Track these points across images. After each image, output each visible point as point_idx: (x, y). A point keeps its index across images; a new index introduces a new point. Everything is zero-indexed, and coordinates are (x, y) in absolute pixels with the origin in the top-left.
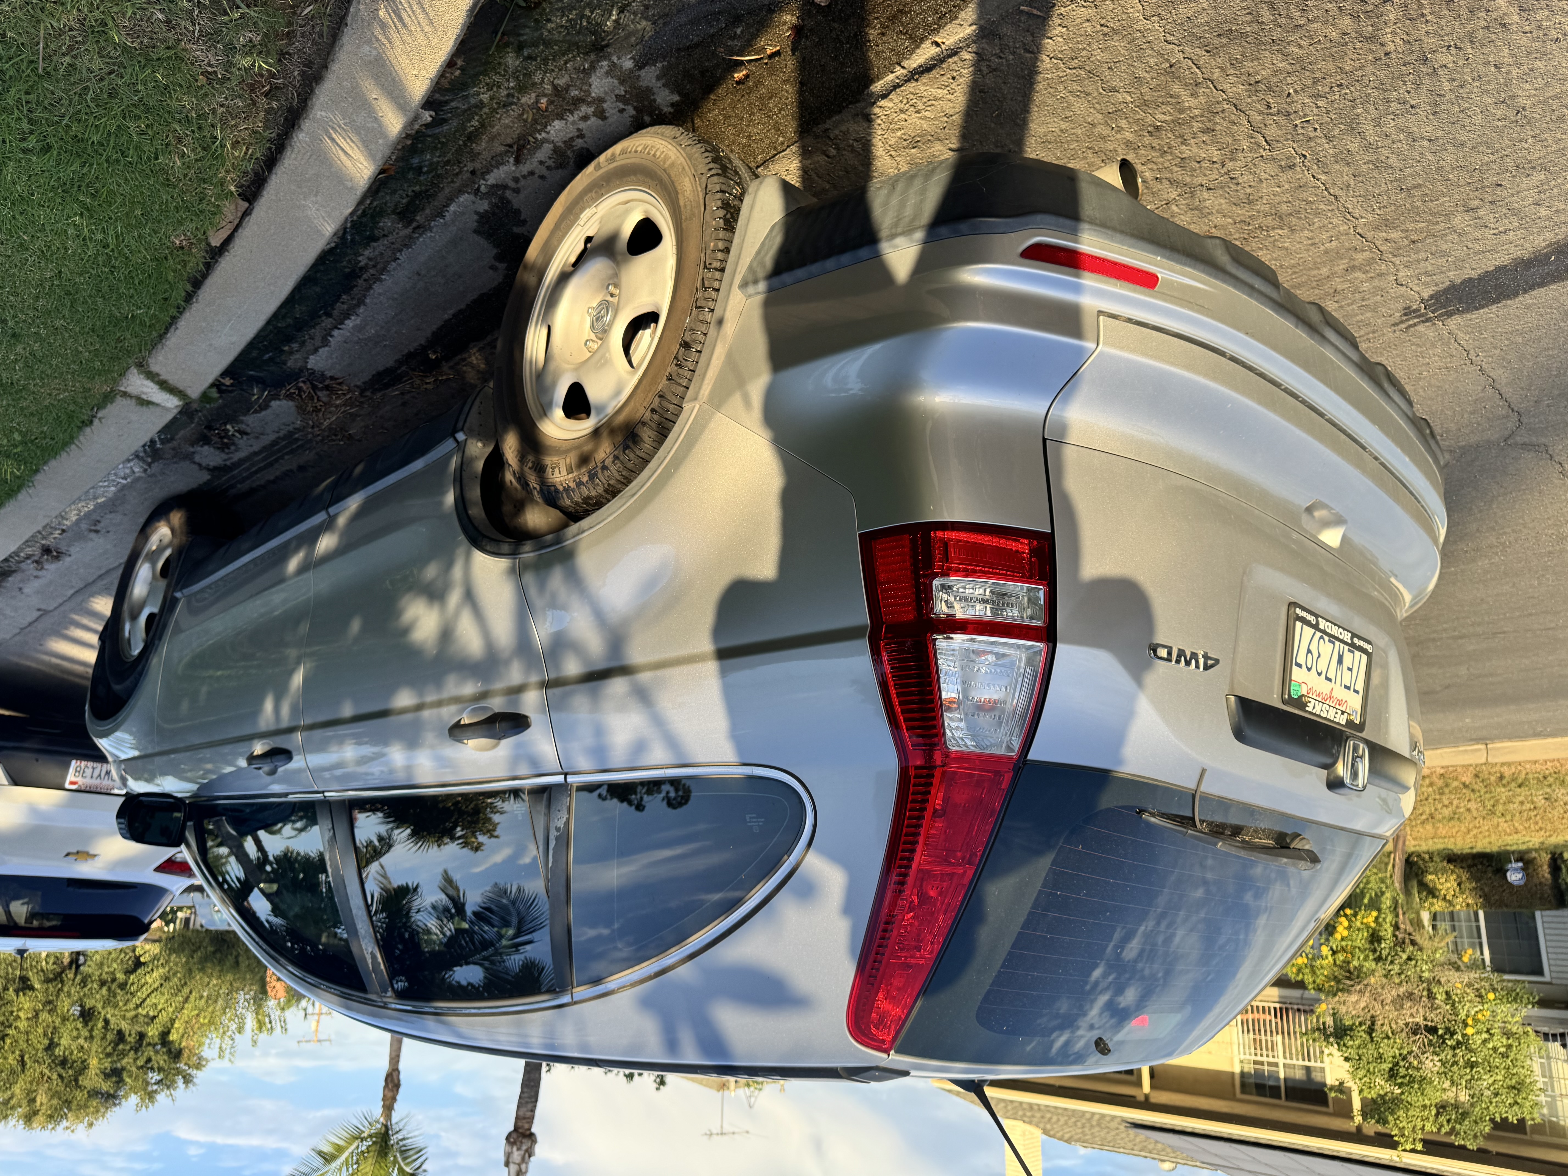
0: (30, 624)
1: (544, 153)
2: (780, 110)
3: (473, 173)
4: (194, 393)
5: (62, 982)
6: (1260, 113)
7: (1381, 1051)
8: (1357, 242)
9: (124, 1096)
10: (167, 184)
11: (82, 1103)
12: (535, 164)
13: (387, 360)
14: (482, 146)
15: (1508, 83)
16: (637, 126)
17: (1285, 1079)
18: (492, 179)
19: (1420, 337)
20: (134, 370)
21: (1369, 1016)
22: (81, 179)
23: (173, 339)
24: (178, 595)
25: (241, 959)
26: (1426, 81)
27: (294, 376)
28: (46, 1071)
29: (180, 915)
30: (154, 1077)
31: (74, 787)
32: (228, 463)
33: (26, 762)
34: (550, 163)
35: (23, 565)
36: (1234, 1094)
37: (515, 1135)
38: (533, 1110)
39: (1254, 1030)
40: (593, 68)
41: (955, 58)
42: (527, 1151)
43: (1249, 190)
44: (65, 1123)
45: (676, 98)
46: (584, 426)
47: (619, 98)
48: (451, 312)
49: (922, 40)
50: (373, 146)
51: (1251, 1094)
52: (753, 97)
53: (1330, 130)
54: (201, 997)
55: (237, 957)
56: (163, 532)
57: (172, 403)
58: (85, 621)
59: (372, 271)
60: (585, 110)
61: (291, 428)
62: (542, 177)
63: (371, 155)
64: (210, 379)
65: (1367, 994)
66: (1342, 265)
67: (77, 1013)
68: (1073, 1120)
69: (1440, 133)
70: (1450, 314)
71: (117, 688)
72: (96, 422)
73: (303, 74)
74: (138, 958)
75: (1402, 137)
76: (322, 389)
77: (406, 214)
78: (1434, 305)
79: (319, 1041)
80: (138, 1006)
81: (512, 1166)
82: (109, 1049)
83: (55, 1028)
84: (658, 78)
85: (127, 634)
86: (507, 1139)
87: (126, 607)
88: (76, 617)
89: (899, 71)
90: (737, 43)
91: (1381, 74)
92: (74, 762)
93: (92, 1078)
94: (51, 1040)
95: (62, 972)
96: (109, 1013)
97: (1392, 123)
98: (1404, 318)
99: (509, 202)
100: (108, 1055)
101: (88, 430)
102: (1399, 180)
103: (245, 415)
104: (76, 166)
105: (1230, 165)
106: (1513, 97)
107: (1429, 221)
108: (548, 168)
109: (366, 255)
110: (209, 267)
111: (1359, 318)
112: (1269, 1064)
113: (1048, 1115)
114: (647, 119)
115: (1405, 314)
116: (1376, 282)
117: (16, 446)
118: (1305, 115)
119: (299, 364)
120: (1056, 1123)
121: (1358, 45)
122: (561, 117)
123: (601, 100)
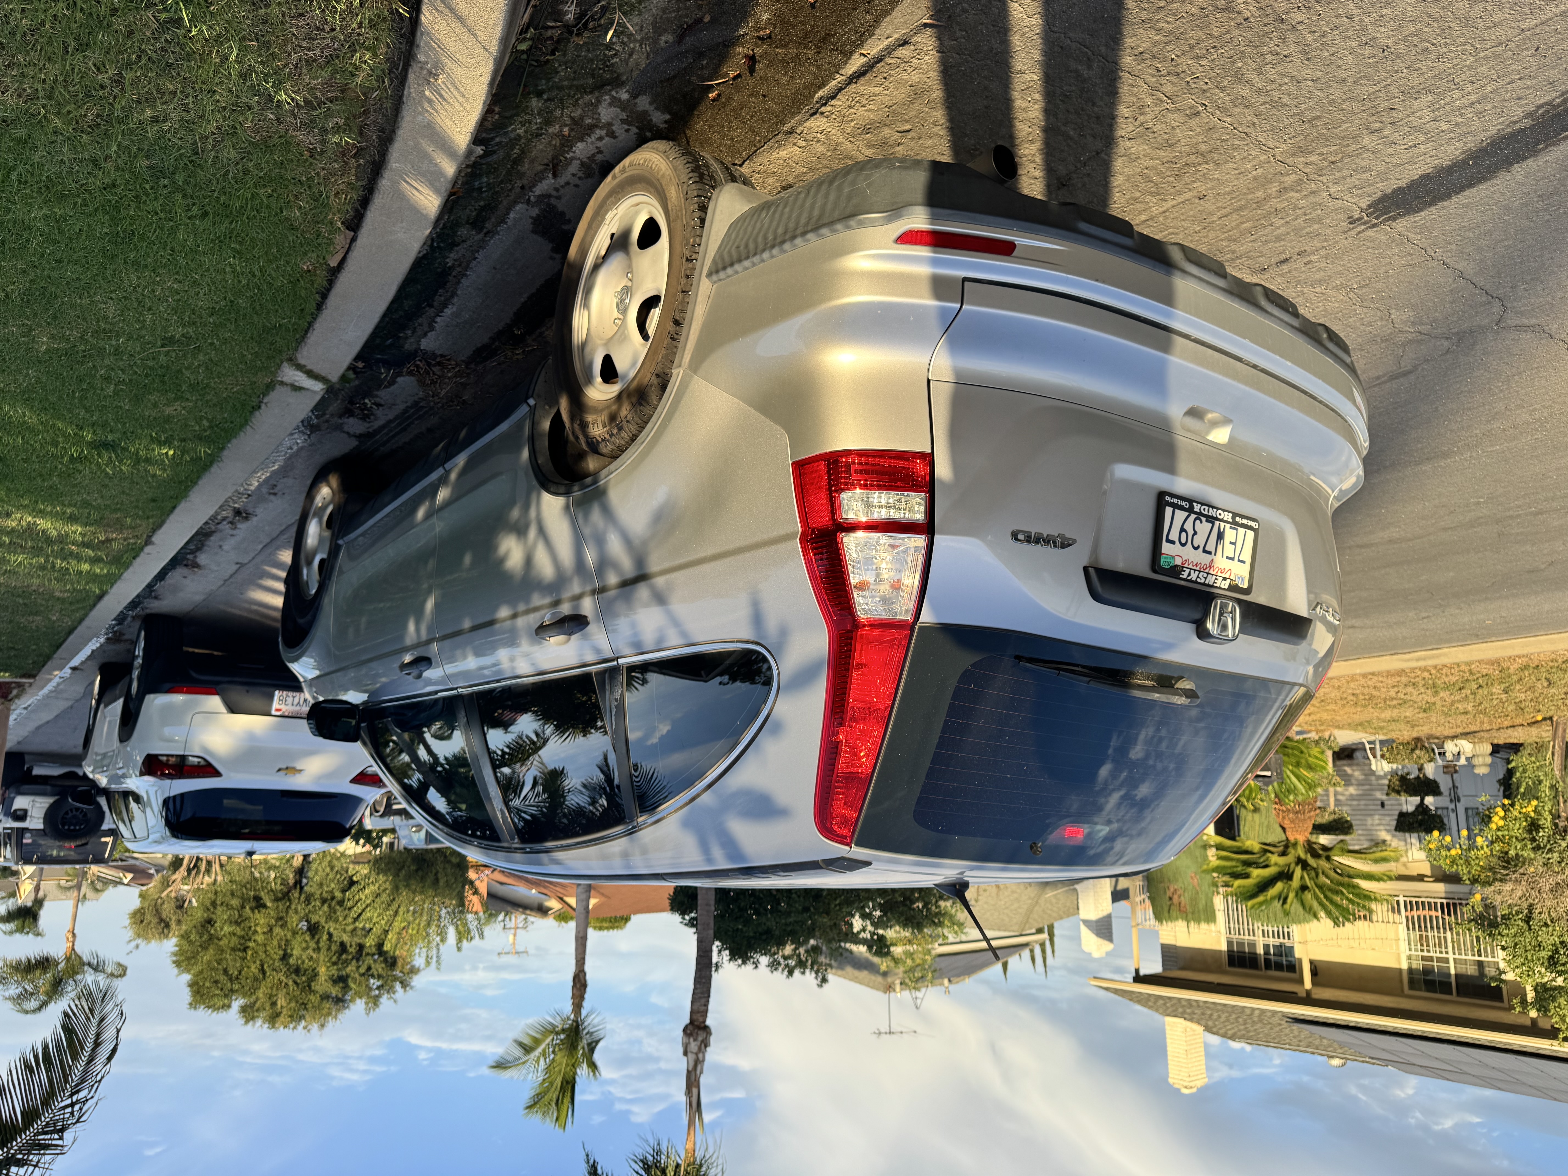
0: (231, 576)
1: (574, 168)
2: (752, 117)
3: (523, 187)
4: (334, 377)
5: (289, 900)
6: (1153, 76)
7: (1539, 939)
8: (1280, 168)
9: (350, 1001)
10: (292, 228)
11: (316, 1004)
12: (569, 176)
13: (483, 338)
14: (525, 167)
15: (1364, 29)
16: (641, 142)
17: (1456, 975)
18: (539, 189)
19: (1373, 241)
20: (285, 364)
21: (1525, 905)
22: (231, 232)
23: (313, 337)
24: (340, 542)
25: (439, 875)
26: (1289, 35)
27: (412, 355)
28: (283, 978)
29: (385, 840)
30: (374, 983)
31: (278, 713)
32: (371, 430)
33: (238, 694)
34: (580, 174)
35: (220, 526)
36: (1403, 991)
37: (691, 1027)
38: (706, 1005)
39: (1420, 926)
40: (599, 102)
41: (882, 64)
42: (702, 1041)
43: (1166, 136)
44: (303, 1023)
45: (667, 117)
46: (613, 390)
47: (623, 121)
48: (526, 295)
49: (851, 53)
50: (437, 184)
51: (1420, 990)
52: (728, 109)
53: (1219, 83)
54: (408, 911)
55: (436, 874)
56: (325, 492)
57: (318, 387)
58: (275, 571)
59: (459, 269)
60: (599, 132)
61: (416, 398)
62: (576, 186)
63: (437, 191)
64: (345, 365)
65: (1523, 883)
66: (1274, 188)
67: (305, 928)
68: (1234, 1016)
69: (1319, 74)
70: (1394, 219)
71: (301, 621)
72: (263, 406)
73: (379, 137)
74: (351, 878)
75: (1286, 80)
76: (435, 365)
77: (477, 224)
78: (1374, 213)
79: (517, 953)
80: (356, 919)
81: (690, 1055)
82: (334, 959)
83: (287, 940)
84: (651, 104)
85: (305, 577)
86: (684, 1030)
87: (303, 556)
88: (267, 568)
89: (839, 78)
90: (706, 72)
91: (1248, 35)
92: (277, 692)
93: (322, 984)
94: (285, 950)
95: (289, 892)
96: (331, 927)
97: (1274, 71)
98: (1351, 226)
99: (555, 207)
100: (334, 964)
101: (257, 413)
102: (1298, 114)
103: (378, 390)
104: (226, 224)
105: (1141, 118)
106: (1374, 39)
107: (1340, 144)
108: (580, 178)
109: (452, 258)
110: (331, 283)
111: (1308, 230)
112: (1439, 960)
113: (1209, 1012)
114: (648, 134)
115: (1351, 223)
116: (1312, 199)
117: (205, 431)
118: (1193, 74)
119: (414, 346)
120: (1216, 1020)
121: (1218, 15)
122: (582, 140)
123: (609, 124)
